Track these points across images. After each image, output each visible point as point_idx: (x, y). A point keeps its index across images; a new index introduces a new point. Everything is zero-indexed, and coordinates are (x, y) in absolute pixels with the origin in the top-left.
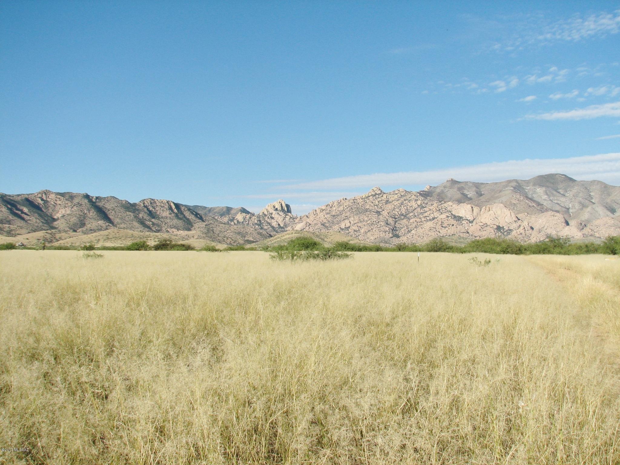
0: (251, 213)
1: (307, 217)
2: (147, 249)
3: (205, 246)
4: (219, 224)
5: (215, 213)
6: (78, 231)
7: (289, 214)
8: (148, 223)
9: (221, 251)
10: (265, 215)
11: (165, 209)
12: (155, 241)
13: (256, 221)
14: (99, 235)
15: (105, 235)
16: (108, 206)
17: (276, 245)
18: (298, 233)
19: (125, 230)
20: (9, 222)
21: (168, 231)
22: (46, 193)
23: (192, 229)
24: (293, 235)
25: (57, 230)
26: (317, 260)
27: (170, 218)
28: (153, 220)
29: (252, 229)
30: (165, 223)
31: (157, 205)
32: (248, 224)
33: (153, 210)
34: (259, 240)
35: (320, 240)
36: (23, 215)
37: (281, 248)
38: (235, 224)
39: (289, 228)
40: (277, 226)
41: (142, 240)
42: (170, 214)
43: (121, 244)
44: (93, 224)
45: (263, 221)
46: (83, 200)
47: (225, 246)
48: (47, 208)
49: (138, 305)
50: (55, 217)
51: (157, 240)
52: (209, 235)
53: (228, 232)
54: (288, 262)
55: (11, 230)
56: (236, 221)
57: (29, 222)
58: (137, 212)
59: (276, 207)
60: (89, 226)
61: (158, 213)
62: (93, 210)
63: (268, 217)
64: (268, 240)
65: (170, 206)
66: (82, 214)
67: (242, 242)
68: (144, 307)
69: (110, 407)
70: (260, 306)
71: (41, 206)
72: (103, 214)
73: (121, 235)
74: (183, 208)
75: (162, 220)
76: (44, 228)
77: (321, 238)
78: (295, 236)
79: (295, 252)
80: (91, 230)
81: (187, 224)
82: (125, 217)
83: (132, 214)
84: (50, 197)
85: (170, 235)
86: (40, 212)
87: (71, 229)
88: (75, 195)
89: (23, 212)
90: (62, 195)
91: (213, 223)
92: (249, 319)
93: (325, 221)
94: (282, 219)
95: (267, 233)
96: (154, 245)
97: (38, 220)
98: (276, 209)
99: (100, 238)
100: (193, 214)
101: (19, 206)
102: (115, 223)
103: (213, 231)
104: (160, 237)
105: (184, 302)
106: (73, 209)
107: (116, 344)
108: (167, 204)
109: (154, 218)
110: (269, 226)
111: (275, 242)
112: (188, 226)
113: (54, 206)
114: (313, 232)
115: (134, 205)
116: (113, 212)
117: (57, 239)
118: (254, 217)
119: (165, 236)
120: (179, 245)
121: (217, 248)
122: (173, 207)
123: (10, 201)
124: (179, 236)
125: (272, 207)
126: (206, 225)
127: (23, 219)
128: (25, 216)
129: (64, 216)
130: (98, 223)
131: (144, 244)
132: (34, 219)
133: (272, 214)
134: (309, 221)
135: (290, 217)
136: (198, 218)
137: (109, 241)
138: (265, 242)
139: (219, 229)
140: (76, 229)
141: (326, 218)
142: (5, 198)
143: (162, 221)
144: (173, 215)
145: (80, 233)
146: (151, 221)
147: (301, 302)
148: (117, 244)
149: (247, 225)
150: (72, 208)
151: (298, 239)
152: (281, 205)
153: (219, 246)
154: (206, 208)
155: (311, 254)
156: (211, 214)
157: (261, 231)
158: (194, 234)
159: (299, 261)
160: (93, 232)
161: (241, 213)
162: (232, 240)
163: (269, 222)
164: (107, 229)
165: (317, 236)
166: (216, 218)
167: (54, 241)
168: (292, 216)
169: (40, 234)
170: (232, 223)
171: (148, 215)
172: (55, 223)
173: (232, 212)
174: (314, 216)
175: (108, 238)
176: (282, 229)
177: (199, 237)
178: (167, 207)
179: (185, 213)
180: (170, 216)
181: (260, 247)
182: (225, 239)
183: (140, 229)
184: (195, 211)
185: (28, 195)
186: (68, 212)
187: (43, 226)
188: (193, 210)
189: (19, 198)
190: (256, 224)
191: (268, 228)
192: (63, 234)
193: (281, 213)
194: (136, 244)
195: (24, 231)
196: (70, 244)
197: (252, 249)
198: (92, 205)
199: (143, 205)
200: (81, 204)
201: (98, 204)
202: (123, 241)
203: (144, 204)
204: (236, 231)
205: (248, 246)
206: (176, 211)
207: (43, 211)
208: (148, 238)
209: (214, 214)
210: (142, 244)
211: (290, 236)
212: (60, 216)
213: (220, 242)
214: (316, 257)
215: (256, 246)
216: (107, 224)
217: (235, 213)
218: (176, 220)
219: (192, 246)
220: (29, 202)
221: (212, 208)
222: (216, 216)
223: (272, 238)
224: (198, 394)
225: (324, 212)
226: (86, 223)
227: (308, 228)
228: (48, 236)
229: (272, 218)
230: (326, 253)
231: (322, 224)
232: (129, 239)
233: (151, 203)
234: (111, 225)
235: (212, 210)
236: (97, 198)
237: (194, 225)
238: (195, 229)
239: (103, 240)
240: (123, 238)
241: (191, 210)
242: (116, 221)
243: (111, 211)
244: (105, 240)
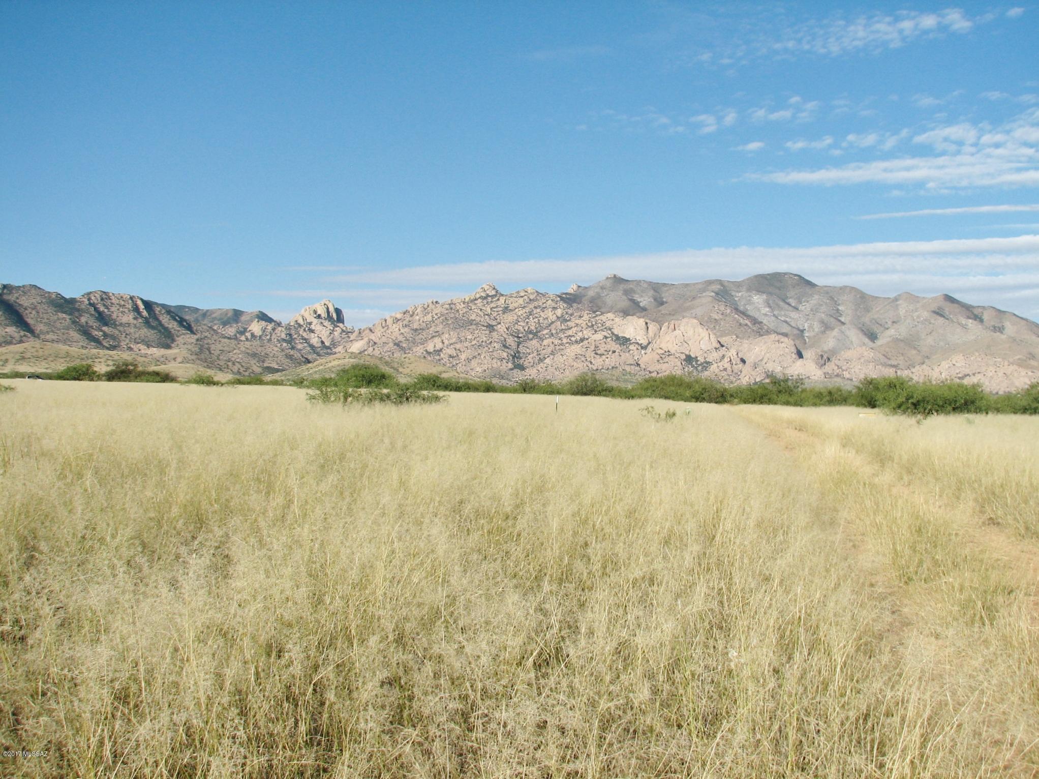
0: (275, 322)
1: (371, 330)
2: (95, 379)
3: (194, 377)
4: (220, 339)
5: (215, 319)
7: (341, 325)
8: (97, 333)
9: (222, 385)
10: (300, 326)
11: (126, 310)
12: (108, 365)
13: (283, 336)
14: (7, 351)
15: (17, 353)
16: (25, 301)
17: (317, 376)
18: (355, 358)
19: (55, 345)
21: (130, 349)
23: (173, 345)
24: (347, 360)
26: (386, 404)
27: (135, 325)
28: (105, 328)
29: (276, 349)
30: (127, 334)
31: (112, 303)
32: (270, 340)
33: (106, 310)
34: (287, 368)
35: (392, 370)
37: (325, 382)
38: (247, 339)
39: (339, 349)
40: (320, 345)
41: (84, 363)
42: (135, 318)
43: (47, 368)
45: (295, 336)
47: (229, 377)
49: (80, 476)
51: (111, 363)
52: (203, 356)
53: (235, 351)
54: (338, 407)
56: (248, 335)
58: (77, 314)
59: (319, 312)
61: (114, 316)
63: (304, 330)
64: (304, 367)
65: (136, 305)
67: (258, 370)
68: (89, 479)
69: (29, 656)
70: (293, 482)
72: (15, 315)
73: (47, 353)
74: (157, 310)
77: (392, 368)
78: (349, 362)
79: (350, 390)
81: (165, 337)
82: (55, 322)
83: (68, 317)
85: (134, 356)
91: (209, 336)
92: (274, 504)
93: (401, 338)
94: (328, 332)
95: (302, 356)
96: (106, 372)
98: (319, 316)
99: (9, 356)
100: (175, 320)
102: (37, 332)
103: (209, 349)
104: (116, 358)
105: (162, 472)
107: (43, 546)
108: (130, 301)
109: (106, 324)
110: (306, 345)
111: (316, 372)
112: (167, 339)
114: (380, 356)
115: (72, 301)
116: (34, 312)
118: (280, 329)
119: (126, 356)
120: (149, 373)
121: (216, 379)
122: (141, 306)
124: (151, 357)
125: (312, 312)
126: (197, 340)
130: (6, 330)
131: (88, 370)
133: (310, 324)
134: (373, 338)
135: (342, 330)
136: (184, 327)
137: (25, 363)
138: (299, 370)
139: (219, 347)
141: (402, 333)
143: (120, 331)
144: (140, 320)
146: (102, 331)
147: (362, 475)
148: (40, 370)
149: (268, 342)
151: (354, 367)
152: (328, 309)
153: (220, 377)
154: (197, 309)
155: (376, 394)
156: (205, 322)
157: (292, 352)
158: (176, 354)
159: (357, 406)
161: (258, 321)
162: (242, 366)
163: (306, 337)
164: (21, 342)
165: (387, 363)
166: (215, 328)
168: (344, 328)
170: (243, 338)
171: (97, 319)
173: (243, 318)
174: (383, 330)
175: (23, 358)
176: (327, 349)
177: (185, 361)
178: (130, 307)
179: (161, 318)
180: (135, 322)
181: (288, 380)
182: (230, 364)
183: (81, 344)
184: (179, 314)
188: (176, 314)
190: (284, 340)
191: (304, 347)
193: (327, 323)
194: (75, 369)
197: (275, 383)
199: (87, 302)
201: (6, 297)
202: (50, 363)
203: (89, 299)
204: (248, 351)
205: (269, 377)
206: (145, 313)
208: (96, 360)
209: (212, 322)
210: (84, 369)
211: (340, 362)
213: (220, 370)
214: (384, 399)
215: (283, 378)
216: (22, 333)
217: (248, 321)
218: (146, 330)
219: (173, 374)
221: (208, 310)
222: (216, 324)
223: (310, 365)
225: (400, 323)
227: (371, 349)
229: (312, 331)
230: (401, 392)
231: (395, 344)
232: (62, 360)
233: (102, 299)
234: (29, 335)
235: (208, 314)
236: (5, 287)
237: (177, 339)
238: (178, 345)
239: (13, 360)
240: (51, 359)
241: (172, 312)
242: (39, 329)
243: (30, 310)
244: (18, 360)
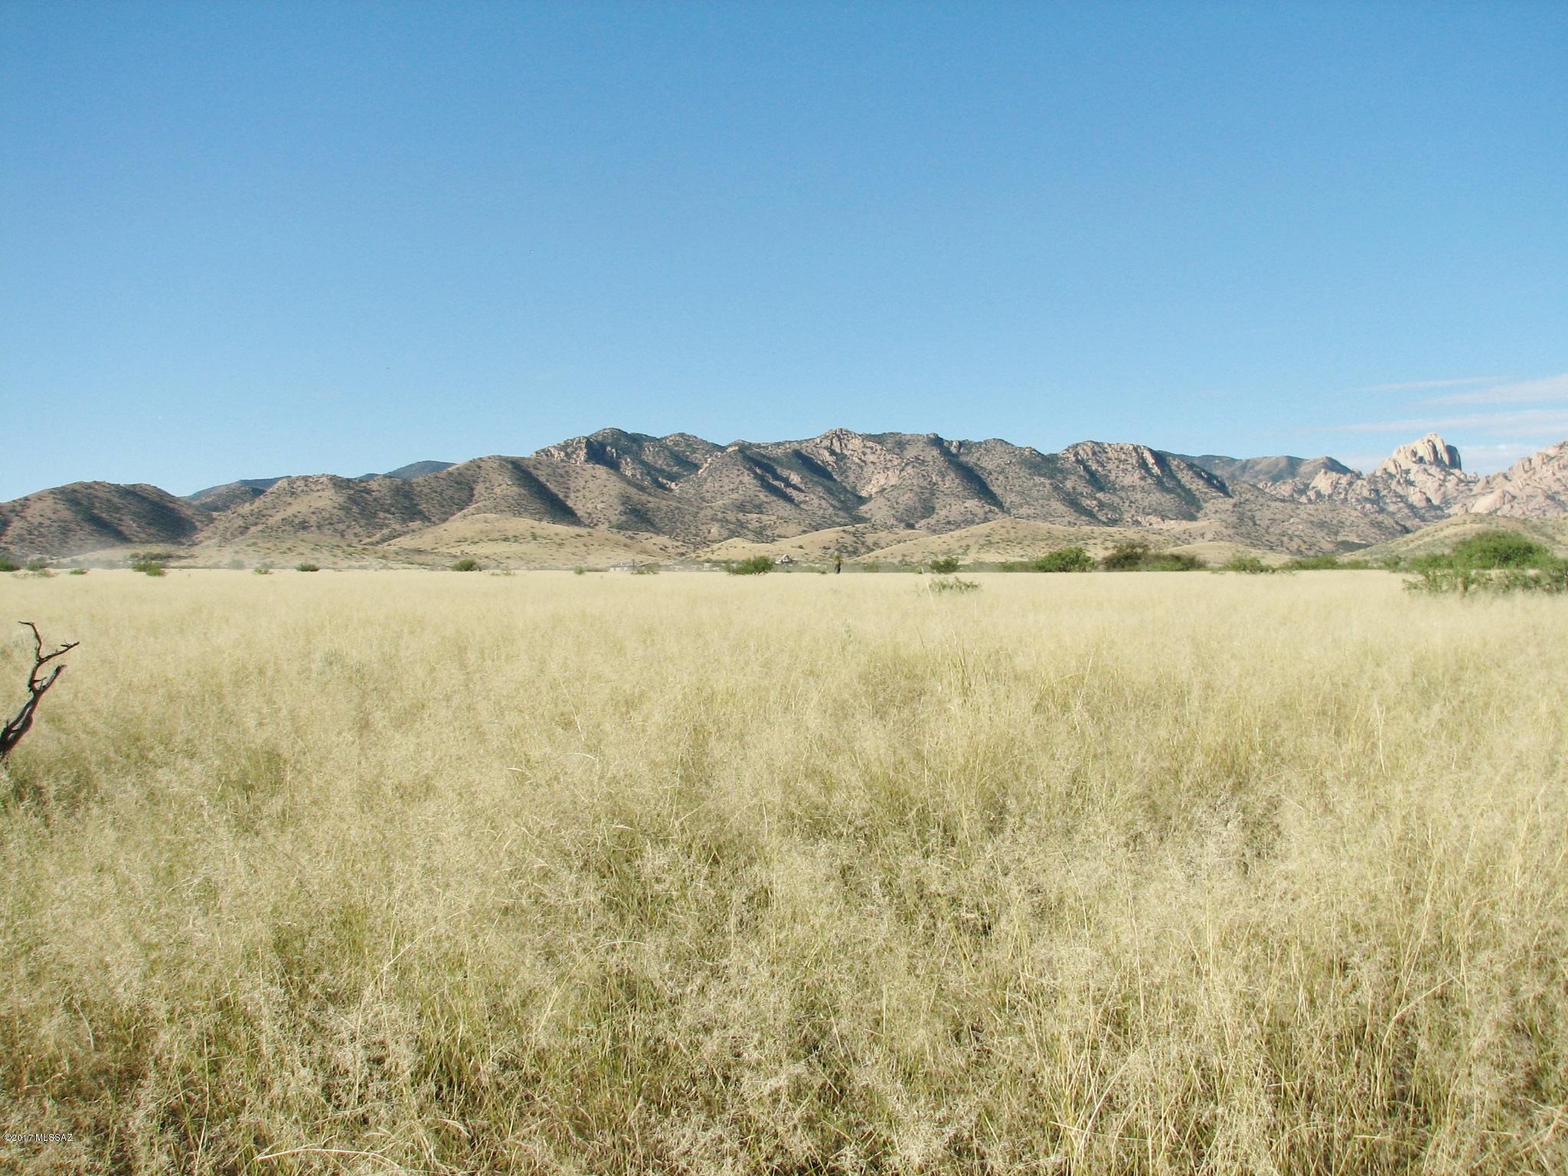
0: (1352, 472)
1: (1506, 477)
2: (1088, 568)
3: (1232, 560)
4: (1269, 503)
5: (1260, 472)
6: (917, 526)
7: (1456, 471)
8: (1088, 502)
9: (1274, 571)
10: (1391, 476)
11: (1129, 468)
12: (1106, 549)
13: (1366, 493)
14: (968, 534)
15: (981, 535)
16: (988, 463)
17: (1421, 554)
18: (1481, 521)
19: (1032, 522)
20: (759, 508)
21: (1137, 523)
22: (841, 435)
23: (1199, 515)
24: (1468, 526)
25: (868, 525)
26: (1533, 594)
27: (1143, 488)
28: (1100, 495)
29: (1355, 514)
30: (1131, 502)
31: (1108, 458)
32: (1346, 499)
33: (1100, 469)
34: (1374, 541)
35: (1544, 539)
36: (789, 491)
37: (1434, 561)
38: (1310, 500)
39: (1455, 509)
40: (1424, 504)
41: (1073, 546)
42: (1143, 478)
43: (1022, 556)
44: (953, 507)
45: (1385, 493)
46: (928, 449)
47: (1286, 558)
48: (843, 472)
49: (1066, 708)
50: (864, 494)
51: (1110, 545)
52: (1243, 530)
53: (1292, 520)
54: (1452, 601)
55: (764, 528)
56: (1312, 494)
57: (802, 506)
58: (1059, 477)
59: (1420, 454)
60: (944, 513)
61: (1112, 477)
62: (953, 475)
63: (1399, 482)
64: (1400, 540)
65: (1142, 458)
66: (925, 484)
67: (1328, 547)
68: (1078, 712)
69: (995, 956)
70: (1377, 715)
71: (829, 469)
72: (976, 482)
73: (1021, 534)
74: (1174, 464)
75: (1123, 494)
76: (838, 520)
77: (1544, 534)
78: (1471, 529)
79: (1473, 573)
80: (949, 523)
81: (1187, 504)
82: (1030, 490)
83: (1047, 482)
84: (850, 446)
85: (1142, 533)
86: (829, 483)
87: (901, 521)
88: (908, 438)
89: (788, 484)
90: (879, 439)
91: (1252, 498)
92: (1346, 748)
93: (1556, 487)
94: (1436, 485)
95: (1397, 523)
96: (1104, 559)
97: (823, 502)
98: (1421, 460)
99: (970, 541)
100: (1202, 477)
101: (779, 470)
102: (1007, 505)
103: (1253, 518)
104: (1117, 537)
105: (1180, 703)
106: (904, 473)
107: (1011, 803)
108: (1134, 454)
109: (1101, 489)
110: (1401, 505)
111: (1419, 546)
112: (1190, 507)
113: (861, 467)
114: (1523, 517)
115: (1052, 459)
116: (1001, 478)
117: (868, 547)
118: (1359, 482)
119: (1132, 534)
120: (1165, 558)
121: (1264, 563)
122: (1150, 460)
123: (759, 458)
124: (1166, 534)
125: (1409, 454)
126: (1235, 506)
127: (789, 499)
128: (794, 493)
129: (884, 489)
130: (966, 505)
131: (1078, 557)
132: (815, 500)
133: (1408, 472)
134: (1511, 490)
135: (1459, 479)
136: (1214, 487)
137: (993, 551)
138: (1392, 545)
139: (1268, 514)
140: (912, 521)
141: (1559, 480)
142: (748, 453)
143: (1121, 498)
144: (1150, 481)
145: (923, 532)
146: (1095, 499)
147: (1487, 705)
148: (1013, 557)
149: (1342, 503)
150: (903, 470)
151: (1480, 536)
152: (1434, 447)
153: (1270, 559)
154: (1233, 460)
155: (1516, 578)
156: (1245, 478)
157: (1380, 518)
158: (1203, 527)
159: (1483, 597)
160: (953, 527)
161: (1326, 473)
162: (1305, 542)
163: (1402, 493)
164: (986, 520)
165: (1535, 529)
166: (1260, 486)
167: (863, 550)
168: (1462, 477)
169: (829, 535)
170: (1304, 499)
171: (1088, 482)
172: (863, 508)
173: (1302, 469)
174: (1525, 476)
175: (990, 543)
176: (1434, 511)
177: (1218, 537)
178: (1134, 462)
179: (1179, 476)
180: (1142, 483)
181: (1376, 560)
182: (1285, 539)
183: (1067, 519)
184: (1206, 469)
185: (800, 442)
186: (893, 481)
187: (836, 515)
188: (1202, 468)
189: (780, 451)
190: (1366, 499)
191: (1399, 510)
192: (883, 534)
193: (1433, 470)
194: (1060, 555)
195: (793, 528)
196: (900, 558)
197: (1356, 565)
198: (950, 462)
199: (1073, 459)
200: (923, 461)
201: (963, 459)
202: (1026, 548)
203: (1076, 454)
204: (1312, 519)
205: (1346, 557)
206: (1156, 470)
207: (835, 480)
208: (1089, 541)
209: (1256, 477)
210: (1072, 556)
211: (1460, 529)
212: (874, 490)
213: (1271, 548)
214: (1528, 585)
215: (1368, 558)
216: (987, 508)
217: (1310, 473)
218: (1158, 494)
219: (1200, 558)
220: (803, 460)
221: (1248, 461)
222: (1261, 481)
223: (1410, 536)
224: (1211, 937)
225: (1555, 463)
226: (937, 506)
227: (1507, 507)
228: (849, 540)
229: (1411, 483)
230: (1558, 574)
231: (1548, 497)
232: (1043, 544)
233: (1094, 453)
234: (997, 510)
235: (1249, 465)
236: (961, 444)
237: (1205, 505)
238: (1206, 515)
239: (977, 546)
240: (1026, 543)
241: (1196, 467)
242: (1009, 500)
243: (995, 475)
244: (982, 546)
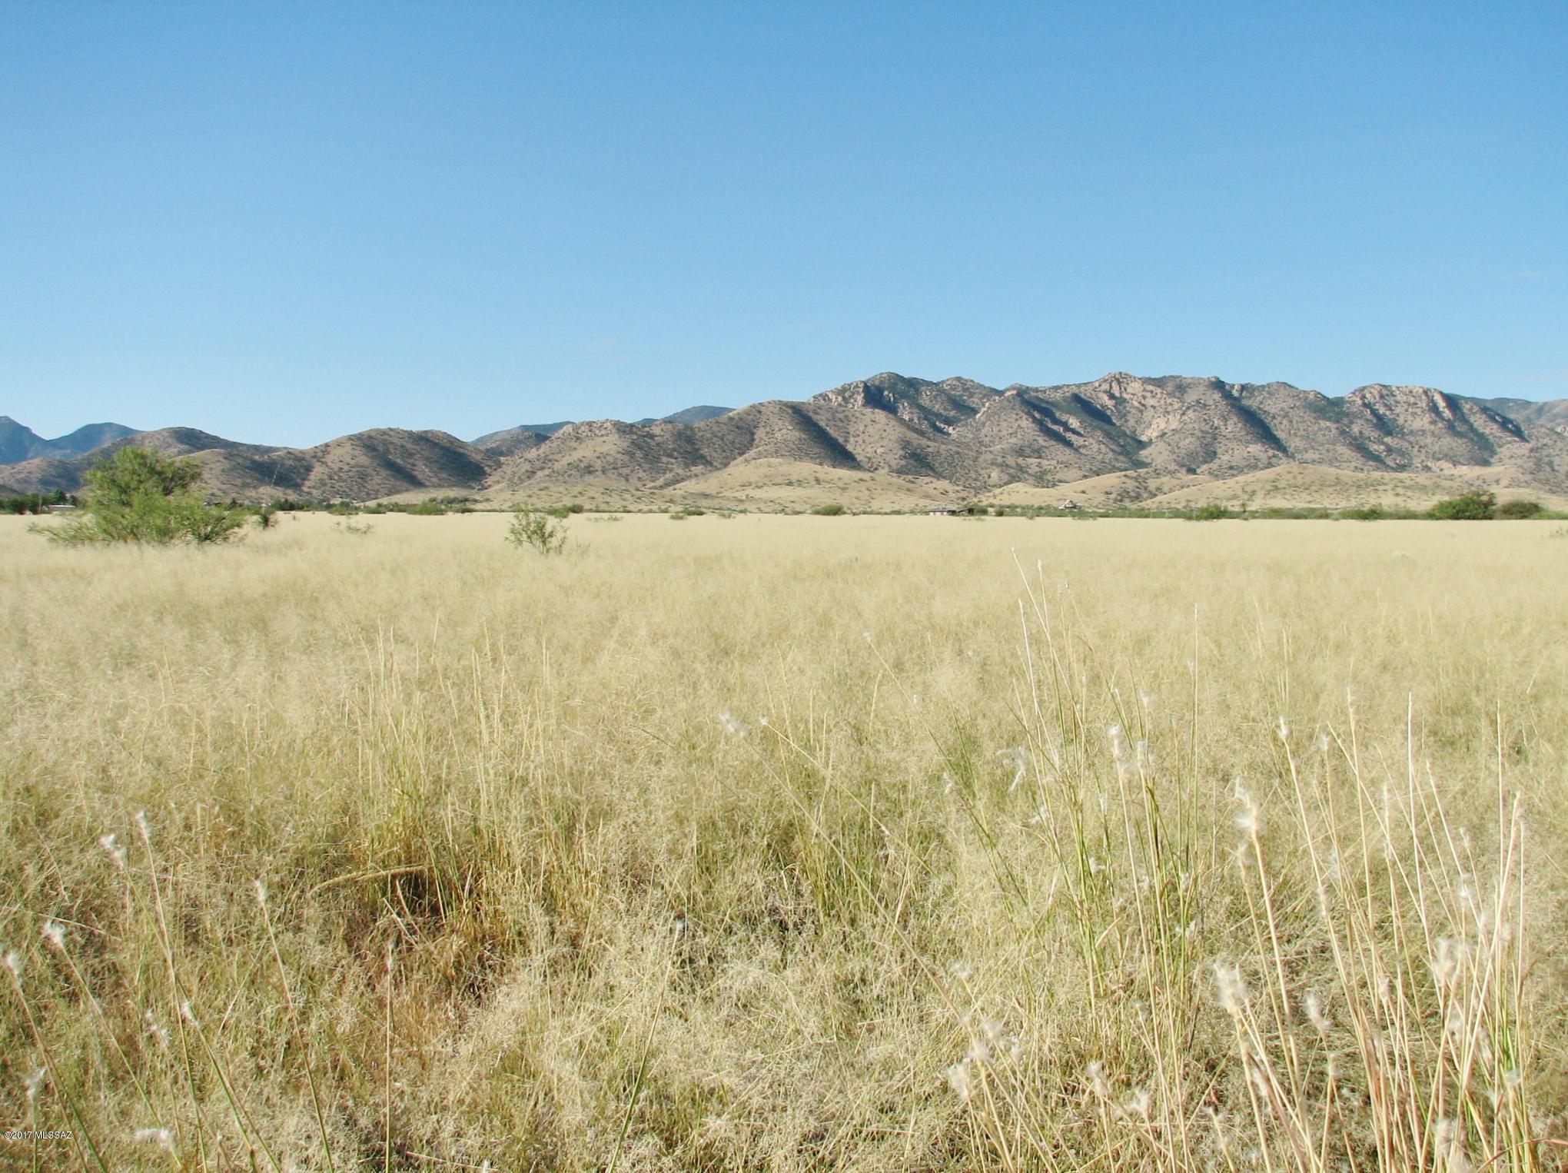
5: (1556, 416)
6: (1198, 471)
8: (1376, 447)
11: (1419, 411)
12: (1398, 495)
14: (1254, 479)
15: (1267, 481)
16: (1272, 407)
19: (1318, 468)
20: (1038, 453)
21: (1427, 469)
22: (1120, 379)
23: (1492, 460)
25: (1150, 470)
27: (1433, 432)
28: (1388, 440)
30: (1421, 447)
31: (1397, 402)
33: (1388, 413)
36: (1069, 435)
42: (1433, 422)
43: (1310, 502)
44: (1236, 452)
46: (1209, 393)
48: (1123, 416)
50: (1144, 438)
51: (1401, 491)
52: (1541, 475)
55: (1044, 473)
57: (1081, 450)
58: (1346, 420)
60: (1226, 458)
61: (1401, 421)
62: (1235, 419)
65: (1433, 401)
66: (1207, 428)
71: (1109, 412)
72: (1259, 427)
73: (1308, 480)
74: (1466, 408)
75: (1412, 439)
76: (1117, 465)
80: (1231, 468)
81: (1480, 449)
82: (1315, 434)
83: (1333, 426)
84: (1129, 390)
85: (1434, 479)
86: (1107, 427)
87: (1182, 466)
88: (1189, 381)
89: (1067, 428)
90: (1159, 382)
91: (1550, 443)
97: (1102, 446)
99: (1256, 487)
100: (1496, 422)
101: (1057, 415)
102: (1291, 450)
103: (1550, 464)
104: (1408, 483)
106: (1184, 418)
108: (1424, 397)
109: (1389, 433)
112: (1483, 453)
113: (1141, 412)
115: (1338, 402)
116: (1285, 422)
117: (1150, 492)
119: (1423, 480)
122: (1441, 404)
123: (1037, 402)
124: (1459, 480)
126: (1532, 450)
127: (1068, 444)
128: (1073, 438)
129: (1164, 434)
130: (1249, 449)
132: (1094, 445)
136: (1510, 431)
137: (1279, 496)
140: (1193, 466)
142: (1026, 397)
143: (1411, 443)
144: (1440, 425)
145: (1207, 477)
146: (1383, 443)
148: (1299, 503)
150: (1183, 414)
154: (1529, 403)
156: (1542, 421)
158: (1499, 473)
160: (1235, 472)
164: (1270, 465)
166: (1559, 430)
167: (1145, 495)
169: (1112, 480)
171: (1375, 426)
172: (1143, 453)
175: (1276, 488)
177: (1514, 483)
178: (1424, 405)
179: (1472, 420)
180: (1433, 427)
183: (1354, 464)
184: (1500, 412)
185: (1079, 386)
186: (1174, 425)
187: (1116, 459)
188: (1498, 413)
189: (1058, 396)
192: (1165, 479)
195: (1073, 473)
196: (1184, 504)
198: (1233, 406)
199: (1360, 403)
200: (1205, 405)
201: (1245, 402)
202: (1315, 494)
203: (1363, 397)
206: (1448, 415)
207: (1113, 424)
208: (1379, 488)
209: (1553, 421)
212: (1155, 434)
216: (1271, 452)
218: (1448, 439)
220: (1082, 404)
221: (1545, 404)
222: (1559, 425)
226: (1219, 451)
228: (1131, 485)
232: (1331, 490)
233: (1382, 397)
234: (1280, 455)
235: (1547, 408)
236: (1243, 388)
237: (1498, 450)
238: (1500, 460)
239: (1264, 492)
240: (1314, 488)
241: (1489, 410)
242: (1293, 445)
243: (1279, 419)
244: (1269, 492)
